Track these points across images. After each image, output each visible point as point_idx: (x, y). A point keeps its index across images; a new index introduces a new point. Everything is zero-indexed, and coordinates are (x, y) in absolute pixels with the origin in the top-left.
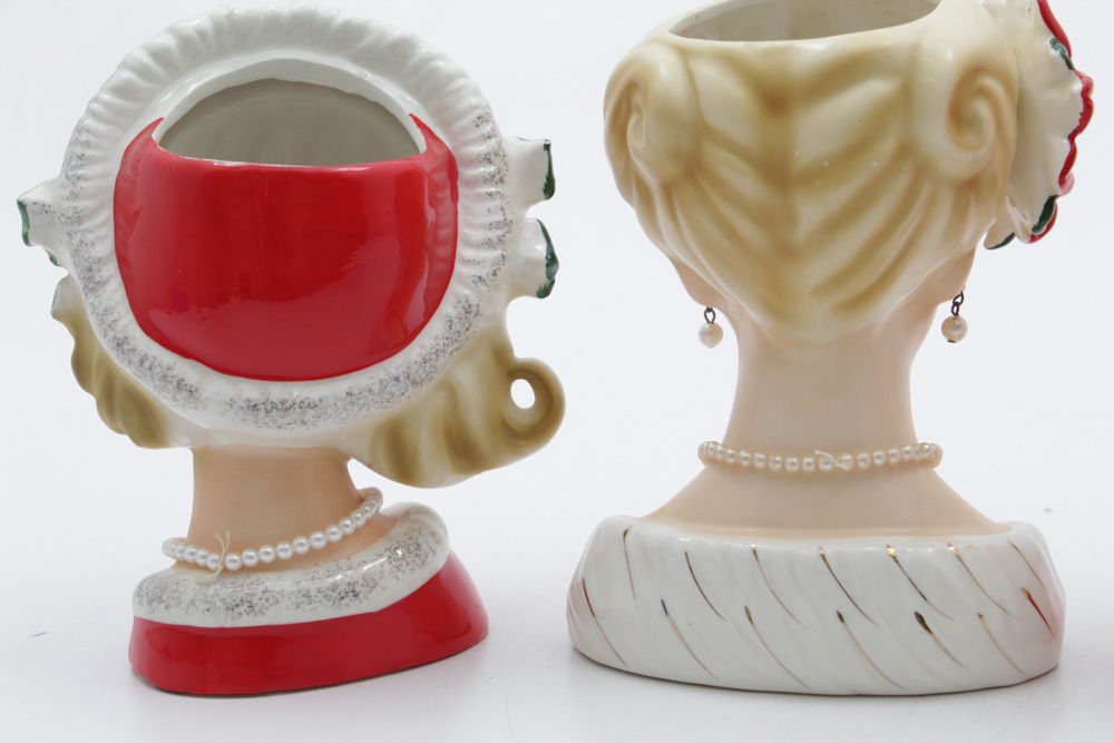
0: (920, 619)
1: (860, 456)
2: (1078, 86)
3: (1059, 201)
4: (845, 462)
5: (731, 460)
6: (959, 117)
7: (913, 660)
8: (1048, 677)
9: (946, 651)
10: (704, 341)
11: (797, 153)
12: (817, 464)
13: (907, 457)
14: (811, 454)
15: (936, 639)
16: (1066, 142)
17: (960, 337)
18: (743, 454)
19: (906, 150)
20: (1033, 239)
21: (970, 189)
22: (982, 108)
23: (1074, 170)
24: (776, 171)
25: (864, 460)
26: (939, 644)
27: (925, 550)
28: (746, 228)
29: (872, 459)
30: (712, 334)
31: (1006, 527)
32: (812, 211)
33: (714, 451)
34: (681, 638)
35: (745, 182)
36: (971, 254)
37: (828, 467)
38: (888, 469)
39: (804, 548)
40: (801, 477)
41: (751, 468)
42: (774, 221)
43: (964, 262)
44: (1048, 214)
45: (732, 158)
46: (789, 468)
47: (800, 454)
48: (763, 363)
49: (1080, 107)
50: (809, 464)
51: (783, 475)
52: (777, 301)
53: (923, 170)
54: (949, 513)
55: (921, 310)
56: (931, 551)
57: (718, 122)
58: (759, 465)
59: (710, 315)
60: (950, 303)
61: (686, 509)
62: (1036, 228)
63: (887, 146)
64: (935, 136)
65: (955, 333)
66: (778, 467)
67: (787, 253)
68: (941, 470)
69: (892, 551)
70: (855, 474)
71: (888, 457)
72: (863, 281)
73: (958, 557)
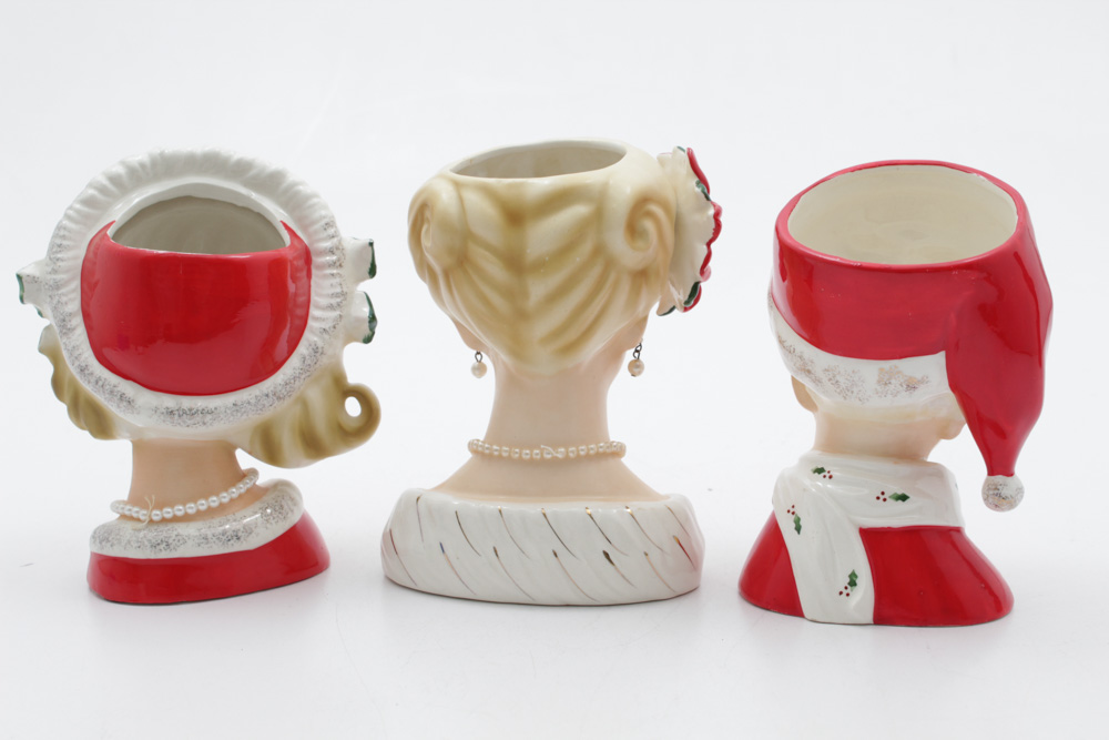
0: (607, 555)
1: (570, 449)
2: (712, 212)
3: (703, 285)
4: (560, 453)
5: (487, 452)
6: (633, 230)
7: (602, 582)
8: (692, 594)
9: (623, 576)
10: (474, 374)
11: (528, 251)
12: (542, 454)
13: (601, 450)
14: (539, 447)
15: (616, 568)
16: (705, 247)
17: (640, 373)
18: (495, 447)
19: (599, 250)
20: (686, 309)
21: (642, 276)
22: (649, 225)
23: (710, 264)
24: (515, 263)
25: (573, 452)
26: (618, 571)
27: (611, 511)
28: (497, 300)
29: (578, 451)
30: (479, 369)
31: (668, 497)
32: (538, 289)
33: (477, 445)
34: (453, 568)
35: (496, 270)
36: (645, 319)
37: (549, 456)
38: (589, 458)
39: (532, 509)
40: (532, 463)
41: (500, 457)
42: (514, 295)
43: (641, 323)
44: (695, 294)
45: (487, 253)
46: (524, 457)
47: (532, 447)
48: (511, 388)
49: (713, 225)
50: (537, 454)
51: (521, 461)
52: (517, 348)
53: (610, 263)
54: (629, 487)
55: (613, 355)
56: (615, 511)
57: (479, 230)
58: (505, 454)
59: (479, 357)
60: (633, 350)
61: (459, 484)
62: (687, 302)
63: (586, 248)
64: (617, 241)
65: (636, 370)
66: (517, 456)
67: (522, 316)
68: (625, 460)
69: (589, 511)
70: (567, 462)
71: (588, 450)
72: (572, 335)
73: (632, 516)
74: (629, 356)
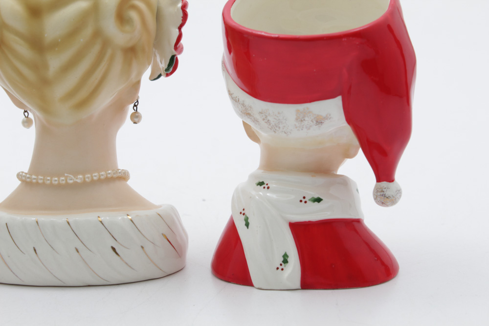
0: (114, 249)
1: (86, 176)
2: (180, 5)
4: (79, 178)
5: (28, 180)
6: (122, 18)
7: (113, 269)
9: (126, 263)
11: (46, 35)
12: (66, 180)
13: (109, 176)
14: (63, 176)
15: (121, 258)
16: (177, 30)
17: (139, 121)
18: (34, 177)
19: (98, 34)
20: (167, 75)
21: (131, 52)
22: (133, 15)
24: (37, 44)
25: (88, 178)
26: (123, 260)
27: (117, 218)
28: (26, 71)
29: (92, 177)
30: (27, 122)
32: (55, 62)
33: (21, 176)
34: (6, 263)
35: (23, 49)
36: (138, 83)
37: (71, 182)
38: (100, 181)
39: (60, 219)
40: (60, 187)
41: (37, 183)
42: (38, 67)
45: (17, 39)
46: (53, 182)
47: (59, 176)
49: (181, 14)
50: (63, 180)
51: (51, 186)
53: (106, 43)
55: (118, 109)
56: (120, 218)
57: (10, 22)
58: (40, 181)
59: (26, 114)
60: (133, 105)
62: (167, 70)
63: (88, 32)
64: (110, 27)
65: (136, 120)
66: (49, 182)
67: (45, 82)
69: (100, 219)
70: (84, 184)
71: (100, 176)
73: (131, 220)
74: (130, 110)
